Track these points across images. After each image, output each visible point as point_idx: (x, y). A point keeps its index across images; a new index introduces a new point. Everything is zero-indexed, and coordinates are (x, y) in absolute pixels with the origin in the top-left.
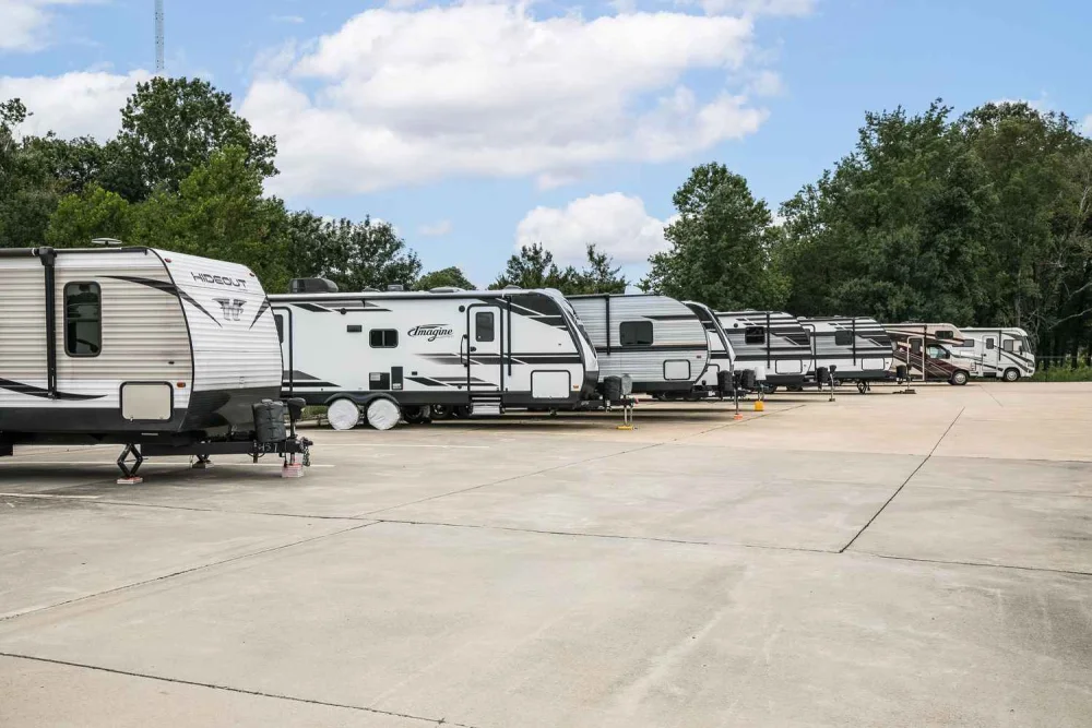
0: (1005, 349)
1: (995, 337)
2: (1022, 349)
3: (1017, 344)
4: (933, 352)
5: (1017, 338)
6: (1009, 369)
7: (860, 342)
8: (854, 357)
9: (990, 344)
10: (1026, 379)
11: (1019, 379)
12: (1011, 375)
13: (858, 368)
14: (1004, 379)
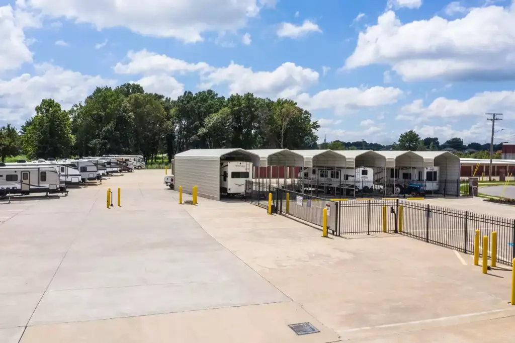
0: (139, 161)
1: (136, 158)
2: (142, 161)
3: (141, 160)
4: (124, 164)
5: (141, 158)
6: (139, 166)
7: (112, 164)
8: (111, 168)
9: (134, 160)
10: (143, 169)
11: (141, 168)
12: (140, 168)
13: (112, 170)
14: (138, 169)
